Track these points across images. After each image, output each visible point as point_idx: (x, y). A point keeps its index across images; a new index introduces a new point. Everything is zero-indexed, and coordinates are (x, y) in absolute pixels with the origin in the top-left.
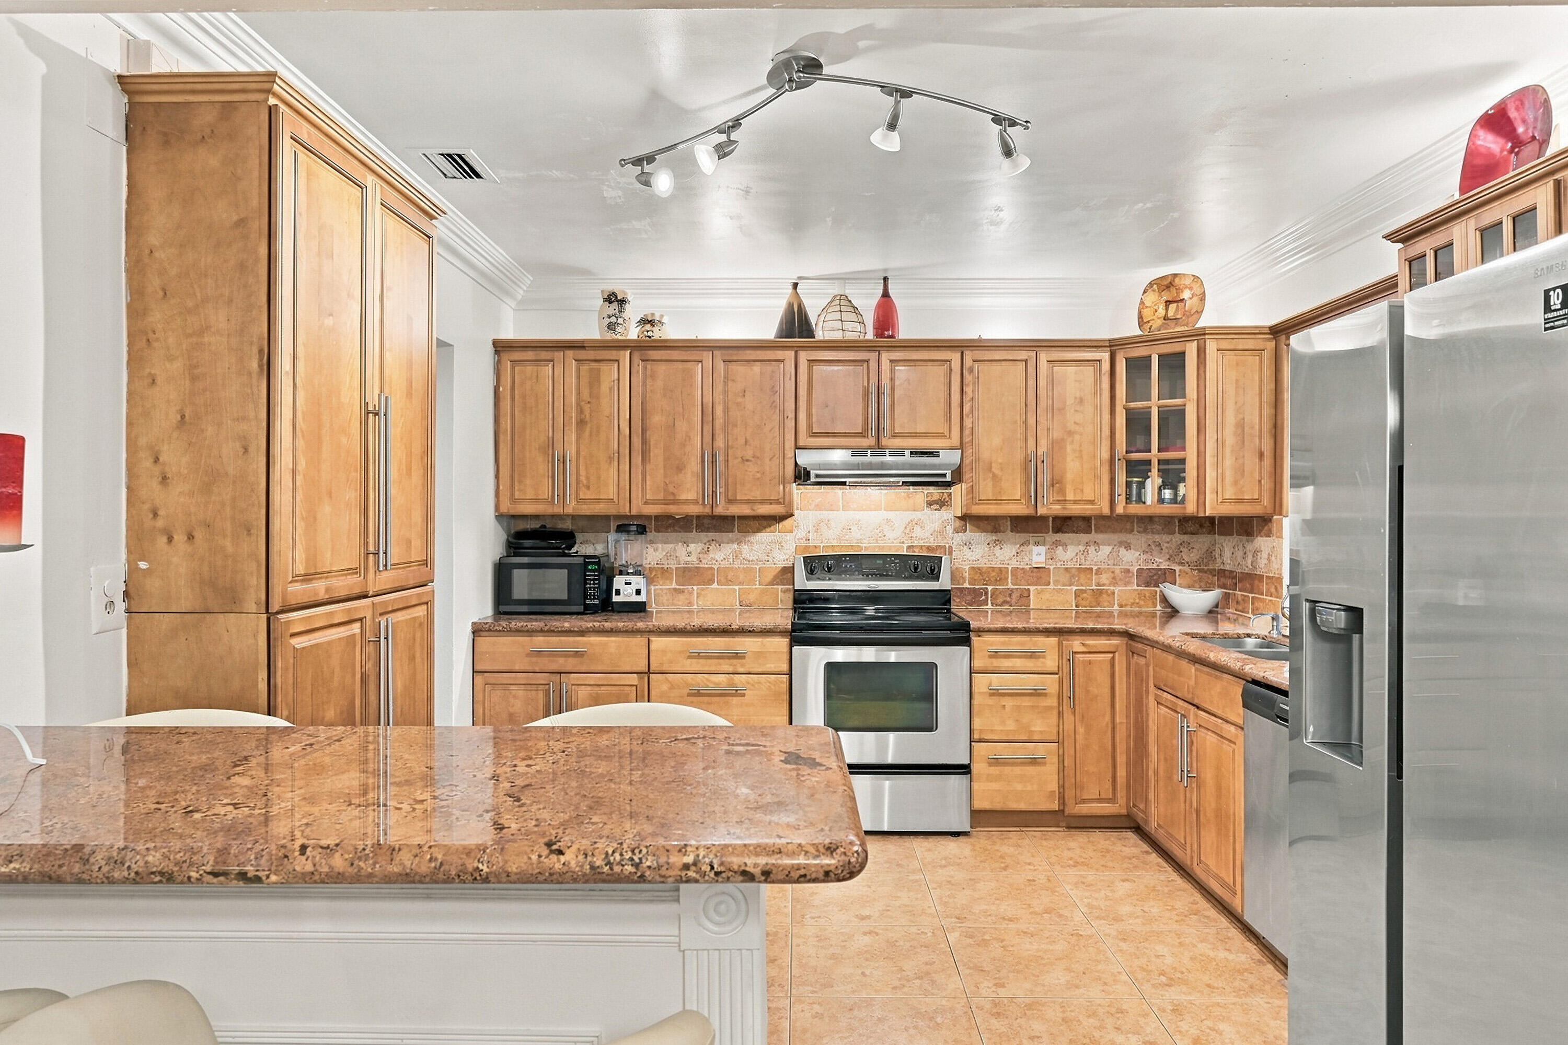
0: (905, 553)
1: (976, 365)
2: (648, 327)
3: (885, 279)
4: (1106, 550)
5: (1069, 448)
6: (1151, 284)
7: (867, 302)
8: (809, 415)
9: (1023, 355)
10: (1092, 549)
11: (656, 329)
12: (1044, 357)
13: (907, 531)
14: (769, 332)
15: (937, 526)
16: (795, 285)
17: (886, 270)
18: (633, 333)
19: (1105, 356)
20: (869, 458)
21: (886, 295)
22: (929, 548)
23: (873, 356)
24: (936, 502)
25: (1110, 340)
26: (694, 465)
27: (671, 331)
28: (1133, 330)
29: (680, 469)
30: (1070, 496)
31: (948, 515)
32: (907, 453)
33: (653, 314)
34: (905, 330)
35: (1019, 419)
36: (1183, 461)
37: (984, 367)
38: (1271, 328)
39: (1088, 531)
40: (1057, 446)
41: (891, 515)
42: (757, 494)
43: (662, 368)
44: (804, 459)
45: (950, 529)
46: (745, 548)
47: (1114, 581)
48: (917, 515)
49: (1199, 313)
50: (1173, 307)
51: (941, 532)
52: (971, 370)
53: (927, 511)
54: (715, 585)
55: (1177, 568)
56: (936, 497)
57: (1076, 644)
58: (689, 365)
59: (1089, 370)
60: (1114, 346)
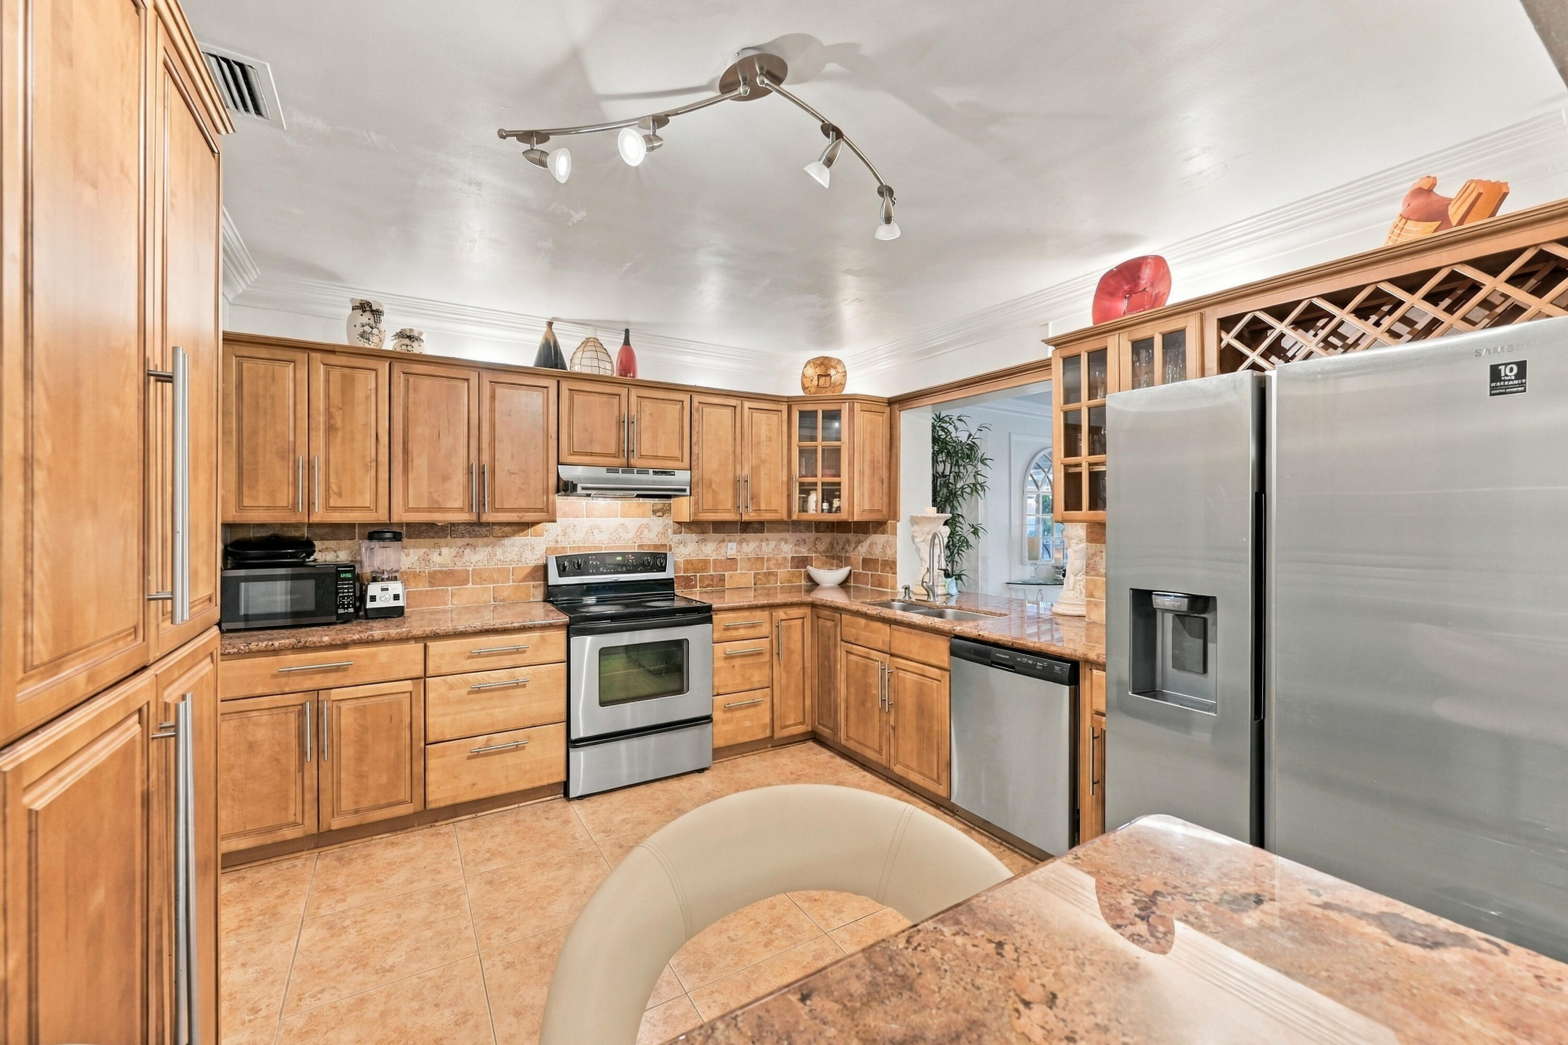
0: (636, 551)
1: (701, 406)
2: (407, 341)
3: (627, 331)
4: (773, 544)
5: (763, 473)
6: (809, 363)
7: (614, 347)
8: (570, 436)
9: (733, 402)
10: (764, 544)
11: (415, 344)
12: (747, 404)
13: (638, 534)
14: (529, 359)
15: (660, 529)
16: (550, 324)
17: (627, 323)
18: (389, 345)
19: (784, 408)
20: (620, 475)
21: (627, 342)
22: (656, 546)
23: (623, 391)
24: (659, 511)
25: (788, 397)
26: (459, 477)
27: (428, 348)
28: (800, 392)
29: (446, 478)
30: (763, 507)
31: (668, 520)
32: (651, 471)
33: (411, 330)
34: (642, 374)
35: (730, 449)
36: (839, 484)
37: (707, 410)
38: (889, 399)
39: (762, 531)
40: (755, 470)
41: (627, 521)
42: (522, 503)
43: (426, 383)
44: (567, 473)
45: (670, 531)
46: (499, 551)
47: (779, 565)
48: (645, 521)
49: (843, 385)
50: (822, 380)
51: (664, 533)
52: (698, 410)
53: (655, 518)
54: (470, 585)
55: (814, 555)
56: (659, 507)
57: (781, 614)
58: (454, 382)
59: (774, 417)
60: (790, 402)
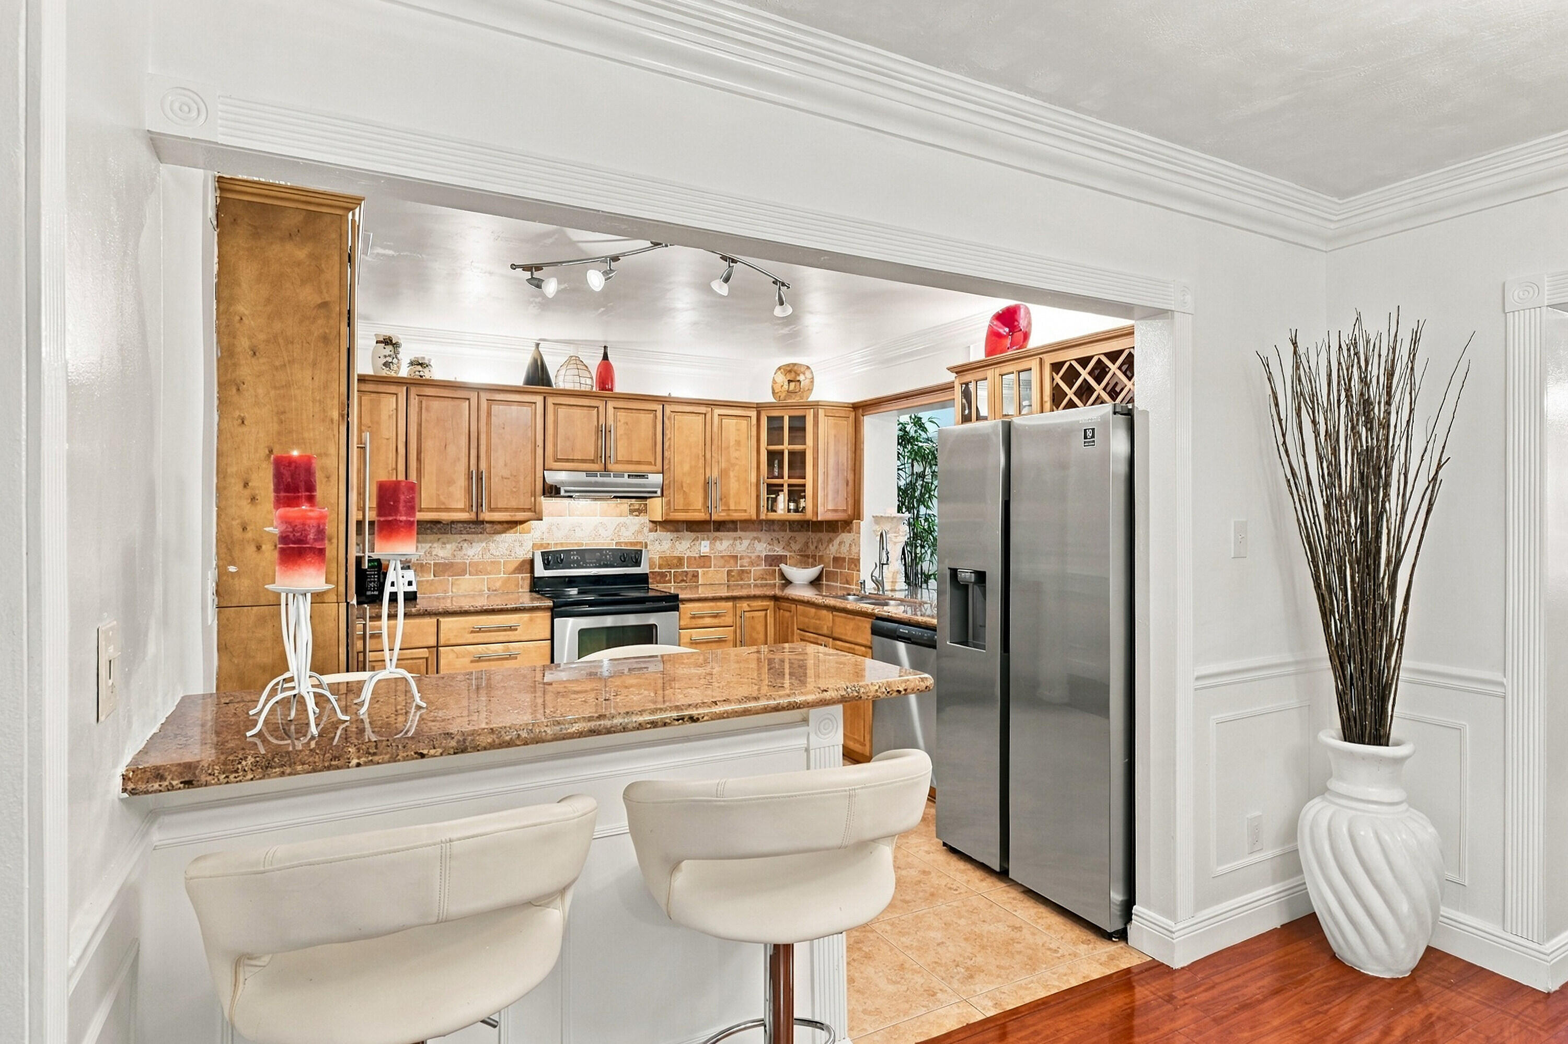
0: (614, 547)
1: (673, 414)
3: (605, 347)
5: (732, 474)
6: (779, 368)
8: (555, 445)
9: (703, 409)
10: (738, 542)
11: (426, 370)
12: (718, 411)
13: (616, 531)
15: (636, 528)
16: (538, 345)
19: (754, 414)
20: (599, 479)
21: (605, 357)
22: (631, 544)
23: (601, 405)
24: (635, 510)
25: (757, 404)
26: (462, 482)
28: (770, 398)
29: (451, 482)
30: (732, 507)
31: (644, 519)
32: (626, 475)
33: (424, 358)
35: (701, 454)
36: (804, 486)
37: (678, 417)
38: (853, 404)
39: (735, 530)
40: (724, 473)
42: (514, 504)
43: (436, 404)
45: (646, 530)
46: (492, 546)
47: (752, 564)
48: (622, 519)
49: (810, 390)
50: (792, 384)
51: (640, 532)
52: (669, 418)
53: (631, 517)
54: (467, 576)
56: (636, 507)
57: (745, 605)
58: (458, 402)
59: (744, 423)
60: (759, 408)
